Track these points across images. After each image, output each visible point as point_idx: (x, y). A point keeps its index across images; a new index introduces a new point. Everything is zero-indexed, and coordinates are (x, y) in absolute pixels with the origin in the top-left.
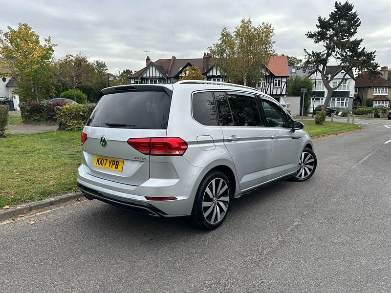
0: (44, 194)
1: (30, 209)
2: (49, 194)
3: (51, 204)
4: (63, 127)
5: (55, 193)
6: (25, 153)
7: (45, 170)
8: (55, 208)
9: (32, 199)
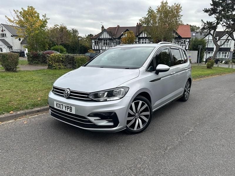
0: (34, 105)
1: (25, 114)
2: (37, 106)
3: (38, 111)
4: (50, 67)
5: (41, 105)
6: (27, 81)
7: (37, 91)
8: (40, 114)
9: (27, 108)
